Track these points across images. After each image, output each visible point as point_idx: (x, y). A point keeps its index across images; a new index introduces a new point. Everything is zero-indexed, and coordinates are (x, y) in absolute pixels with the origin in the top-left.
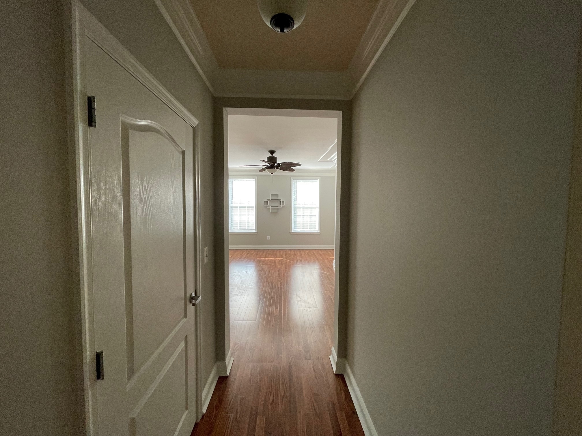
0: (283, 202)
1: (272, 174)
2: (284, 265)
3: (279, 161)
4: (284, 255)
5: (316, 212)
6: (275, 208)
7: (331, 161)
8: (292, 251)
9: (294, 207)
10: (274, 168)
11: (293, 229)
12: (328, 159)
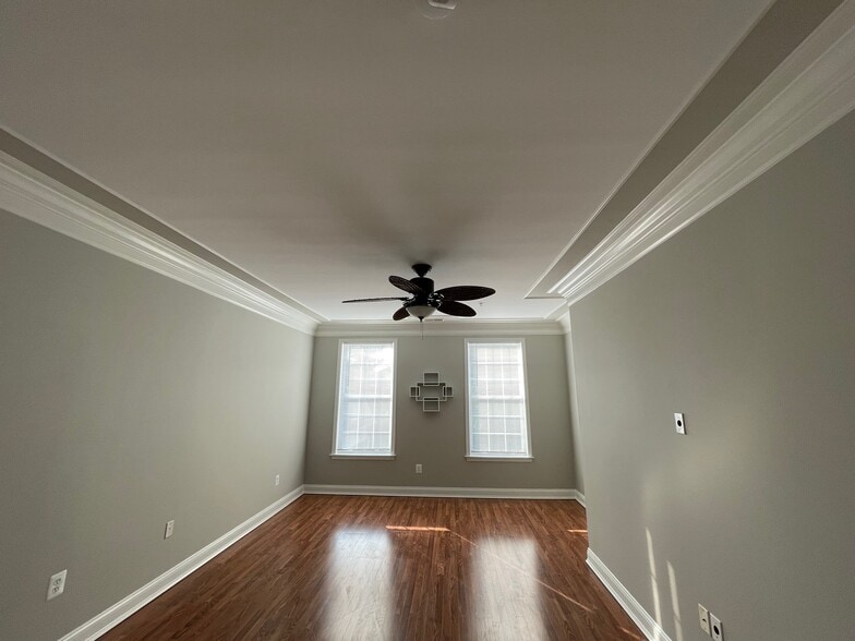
0: (450, 389)
1: (421, 318)
2: (453, 560)
3: (437, 288)
4: (453, 518)
5: (522, 412)
6: (432, 403)
7: (556, 296)
8: (472, 503)
9: (473, 400)
10: (427, 305)
11: (471, 449)
12: (550, 292)
